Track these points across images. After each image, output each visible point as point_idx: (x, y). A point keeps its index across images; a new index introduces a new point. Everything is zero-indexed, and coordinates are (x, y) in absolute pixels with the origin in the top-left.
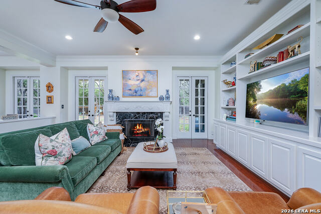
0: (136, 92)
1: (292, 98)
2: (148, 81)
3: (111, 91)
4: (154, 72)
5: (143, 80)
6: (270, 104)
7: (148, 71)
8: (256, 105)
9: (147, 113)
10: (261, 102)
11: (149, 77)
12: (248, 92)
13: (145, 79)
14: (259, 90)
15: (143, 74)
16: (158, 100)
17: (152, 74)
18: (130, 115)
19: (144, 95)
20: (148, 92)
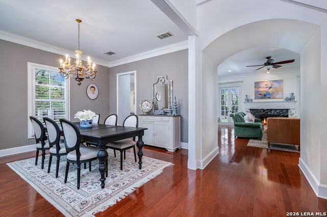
0: (265, 96)
5: (270, 88)
7: (275, 81)
11: (276, 85)
13: (273, 87)
15: (271, 83)
16: (284, 101)
17: (278, 83)
18: (260, 111)
19: (272, 97)
20: (275, 95)
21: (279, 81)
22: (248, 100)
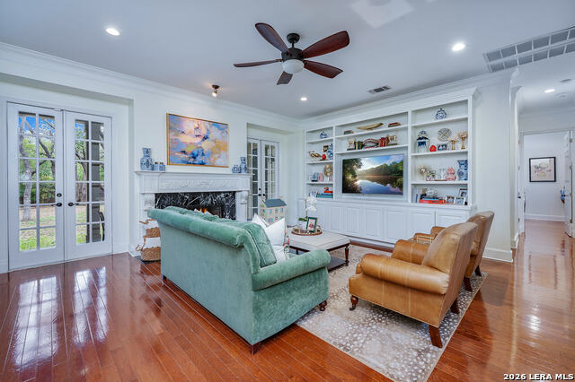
0: (194, 158)
1: (393, 176)
2: (215, 141)
3: (147, 151)
4: (222, 127)
5: (205, 138)
6: (373, 180)
7: (215, 123)
8: (356, 181)
9: (212, 193)
10: (362, 179)
11: (215, 133)
12: (344, 168)
13: (210, 136)
14: (359, 167)
15: (206, 127)
16: (231, 172)
17: (220, 129)
18: (183, 198)
19: (208, 162)
20: (215, 159)
21: (222, 126)
22: (148, 164)
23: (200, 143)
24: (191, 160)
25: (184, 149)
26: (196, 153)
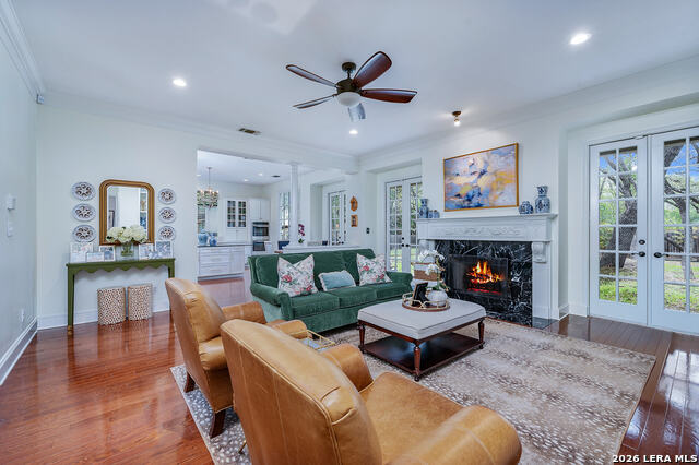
0: (469, 200)
2: (494, 174)
3: (424, 201)
4: (506, 150)
7: (495, 151)
9: (494, 242)
16: (518, 214)
18: (458, 246)
19: (485, 202)
20: (495, 197)
23: (476, 181)
24: (466, 204)
25: (458, 192)
26: (471, 194)
